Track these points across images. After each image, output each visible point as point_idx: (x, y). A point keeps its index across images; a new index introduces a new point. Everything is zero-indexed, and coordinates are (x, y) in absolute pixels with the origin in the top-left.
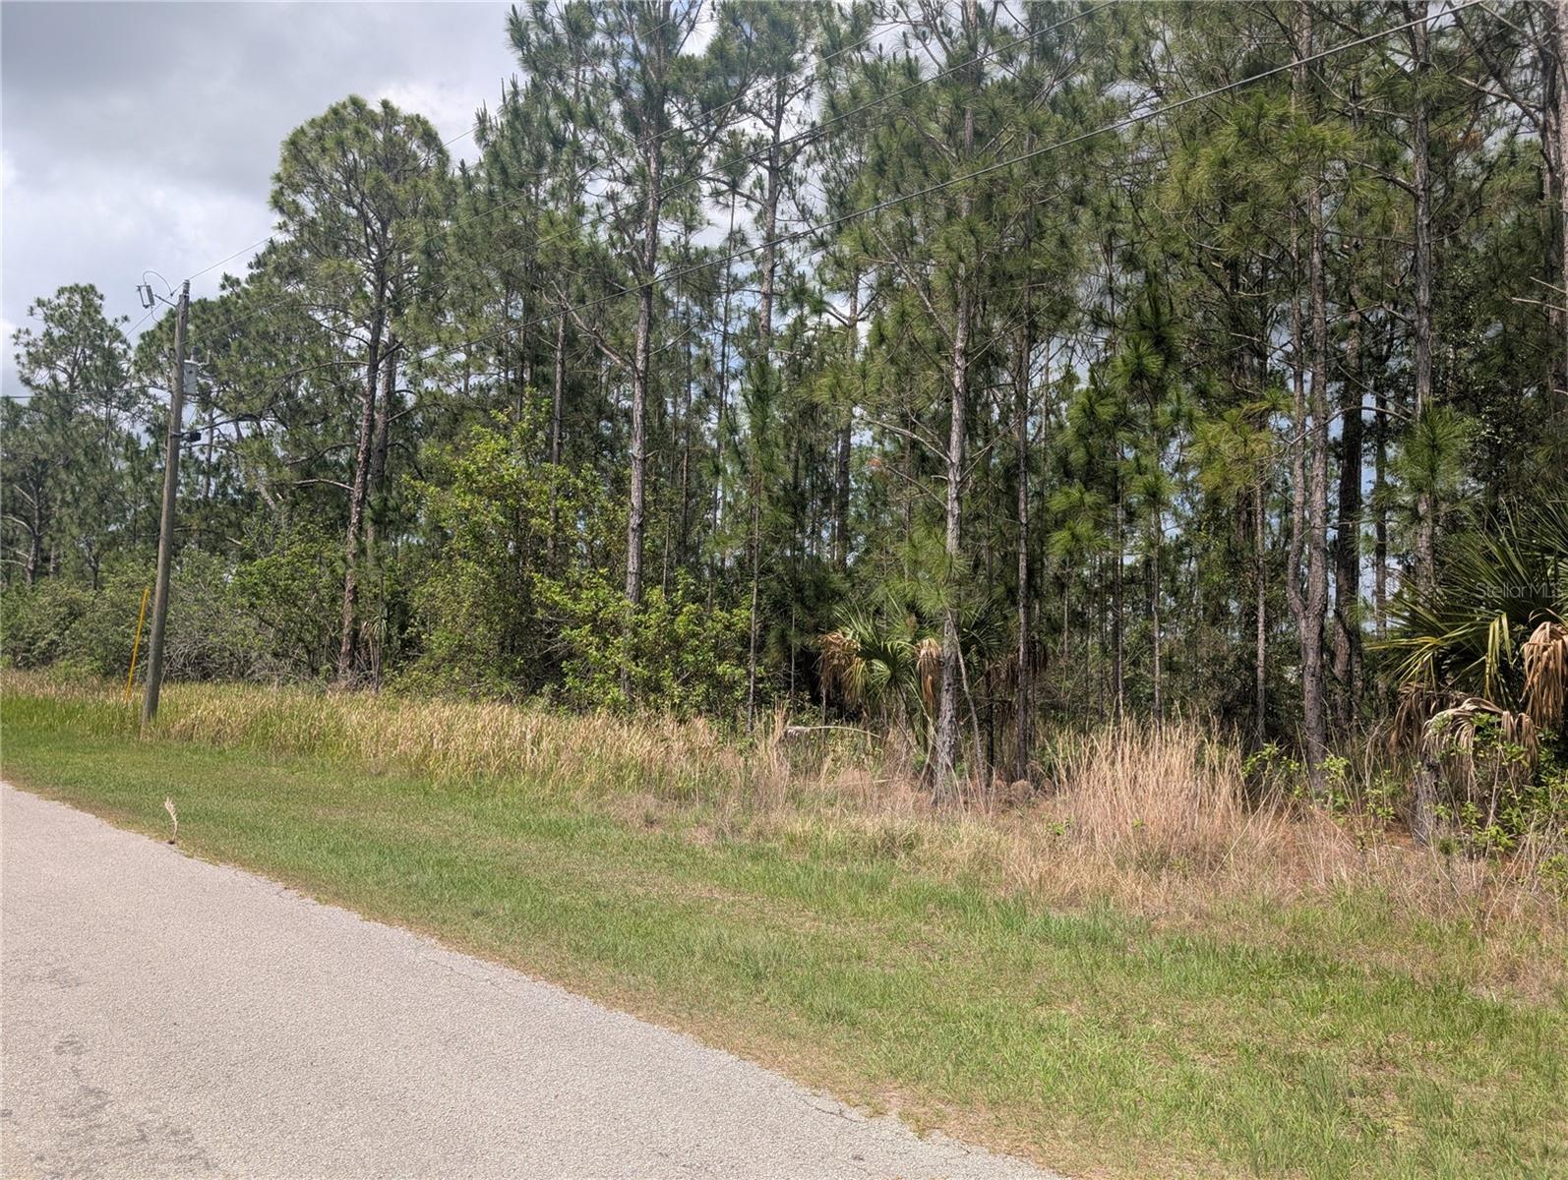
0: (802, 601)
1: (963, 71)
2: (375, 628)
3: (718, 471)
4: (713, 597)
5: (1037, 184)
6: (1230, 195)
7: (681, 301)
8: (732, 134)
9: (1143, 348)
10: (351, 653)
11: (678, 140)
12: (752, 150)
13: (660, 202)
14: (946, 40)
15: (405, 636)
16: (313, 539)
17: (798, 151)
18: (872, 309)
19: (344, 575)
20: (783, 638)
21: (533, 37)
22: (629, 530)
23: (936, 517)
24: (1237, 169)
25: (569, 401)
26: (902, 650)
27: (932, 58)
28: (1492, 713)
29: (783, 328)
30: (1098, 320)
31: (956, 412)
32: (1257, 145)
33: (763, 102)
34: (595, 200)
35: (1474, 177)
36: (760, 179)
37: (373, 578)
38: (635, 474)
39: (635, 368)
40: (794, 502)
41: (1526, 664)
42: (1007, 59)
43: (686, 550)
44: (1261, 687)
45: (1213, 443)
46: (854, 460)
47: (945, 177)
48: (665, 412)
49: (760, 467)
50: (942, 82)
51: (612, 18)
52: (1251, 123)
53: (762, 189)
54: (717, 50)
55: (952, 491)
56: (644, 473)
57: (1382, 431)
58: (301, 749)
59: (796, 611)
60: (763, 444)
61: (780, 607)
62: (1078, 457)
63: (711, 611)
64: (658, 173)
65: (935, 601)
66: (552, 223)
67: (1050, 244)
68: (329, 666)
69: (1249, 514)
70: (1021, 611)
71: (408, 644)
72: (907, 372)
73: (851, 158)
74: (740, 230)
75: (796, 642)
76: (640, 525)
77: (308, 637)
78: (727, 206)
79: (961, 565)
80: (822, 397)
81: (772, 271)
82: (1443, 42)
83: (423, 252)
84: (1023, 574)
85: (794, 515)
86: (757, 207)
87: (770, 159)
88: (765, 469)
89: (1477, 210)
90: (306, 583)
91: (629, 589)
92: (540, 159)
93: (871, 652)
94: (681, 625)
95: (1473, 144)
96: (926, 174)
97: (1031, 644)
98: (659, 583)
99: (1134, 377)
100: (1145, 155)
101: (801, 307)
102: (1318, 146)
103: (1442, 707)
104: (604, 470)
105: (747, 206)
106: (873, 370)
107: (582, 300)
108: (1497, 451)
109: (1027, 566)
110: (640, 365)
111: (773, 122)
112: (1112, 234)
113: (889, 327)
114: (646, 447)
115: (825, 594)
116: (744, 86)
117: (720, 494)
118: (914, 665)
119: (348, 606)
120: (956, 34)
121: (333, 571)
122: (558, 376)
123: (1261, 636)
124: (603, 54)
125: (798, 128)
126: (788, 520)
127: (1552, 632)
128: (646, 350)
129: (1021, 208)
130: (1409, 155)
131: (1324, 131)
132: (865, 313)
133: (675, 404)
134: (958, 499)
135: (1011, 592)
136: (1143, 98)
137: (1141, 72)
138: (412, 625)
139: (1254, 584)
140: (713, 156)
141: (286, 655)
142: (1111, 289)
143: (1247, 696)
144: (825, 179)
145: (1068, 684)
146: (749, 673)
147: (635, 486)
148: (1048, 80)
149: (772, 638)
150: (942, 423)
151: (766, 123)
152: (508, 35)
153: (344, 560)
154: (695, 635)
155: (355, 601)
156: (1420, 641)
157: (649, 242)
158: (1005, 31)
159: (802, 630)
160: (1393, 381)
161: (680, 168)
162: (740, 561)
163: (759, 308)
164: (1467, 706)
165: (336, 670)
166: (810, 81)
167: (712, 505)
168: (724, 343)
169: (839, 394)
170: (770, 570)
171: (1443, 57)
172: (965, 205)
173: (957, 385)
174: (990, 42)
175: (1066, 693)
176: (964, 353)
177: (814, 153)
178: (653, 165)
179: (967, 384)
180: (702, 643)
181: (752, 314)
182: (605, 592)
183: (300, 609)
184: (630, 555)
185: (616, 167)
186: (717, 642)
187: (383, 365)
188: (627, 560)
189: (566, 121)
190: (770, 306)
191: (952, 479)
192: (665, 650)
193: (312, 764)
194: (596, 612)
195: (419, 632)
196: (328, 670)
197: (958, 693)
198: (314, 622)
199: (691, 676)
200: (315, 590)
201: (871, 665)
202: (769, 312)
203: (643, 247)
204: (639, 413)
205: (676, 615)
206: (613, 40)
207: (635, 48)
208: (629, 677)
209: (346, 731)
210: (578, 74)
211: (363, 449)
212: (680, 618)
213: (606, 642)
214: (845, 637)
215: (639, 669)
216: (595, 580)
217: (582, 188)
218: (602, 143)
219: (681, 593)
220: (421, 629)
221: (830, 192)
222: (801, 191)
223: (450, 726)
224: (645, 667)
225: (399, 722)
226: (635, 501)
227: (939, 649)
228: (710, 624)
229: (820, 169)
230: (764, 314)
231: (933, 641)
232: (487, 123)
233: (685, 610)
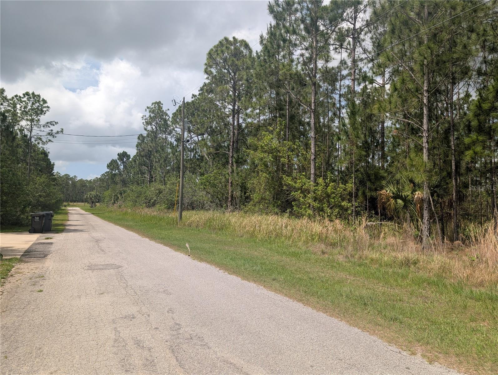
0: (370, 180)
2: (237, 193)
3: (339, 139)
4: (339, 180)
5: (454, 28)
7: (325, 85)
8: (339, 29)
10: (231, 201)
11: (323, 34)
12: (346, 33)
13: (317, 54)
15: (246, 195)
16: (219, 168)
17: (362, 30)
18: (390, 80)
19: (228, 178)
20: (364, 193)
21: (275, 10)
22: (311, 160)
23: (419, 149)
25: (291, 121)
26: (408, 196)
29: (359, 90)
30: (480, 73)
31: (425, 112)
33: (350, 16)
34: (297, 57)
36: (349, 42)
37: (236, 179)
38: (312, 142)
39: (311, 108)
40: (366, 147)
43: (329, 165)
46: (386, 131)
47: (418, 31)
48: (320, 122)
49: (354, 136)
53: (350, 45)
54: (334, 2)
55: (425, 140)
56: (315, 142)
58: (220, 229)
59: (368, 184)
60: (355, 129)
61: (362, 183)
62: (474, 123)
63: (339, 185)
64: (316, 45)
65: (420, 178)
66: (283, 66)
67: (459, 48)
68: (225, 205)
70: (454, 181)
71: (247, 198)
72: (405, 100)
73: (381, 30)
74: (344, 60)
75: (368, 194)
76: (315, 158)
77: (219, 197)
78: (339, 52)
79: (429, 165)
80: (375, 112)
81: (355, 72)
83: (246, 80)
84: (454, 167)
85: (366, 151)
86: (349, 51)
87: (352, 35)
90: (218, 181)
91: (312, 179)
92: (279, 47)
93: (396, 197)
94: (329, 190)
96: (411, 31)
97: (458, 192)
98: (321, 176)
101: (365, 82)
104: (302, 142)
105: (346, 51)
106: (393, 100)
107: (293, 89)
109: (455, 165)
110: (313, 107)
111: (353, 22)
112: (485, 41)
113: (398, 85)
114: (316, 133)
115: (378, 178)
116: (343, 12)
118: (413, 201)
119: (230, 187)
121: (225, 177)
122: (287, 114)
124: (297, 10)
125: (362, 23)
126: (364, 153)
128: (315, 102)
129: (448, 37)
132: (388, 82)
133: (324, 119)
134: (427, 142)
135: (449, 174)
138: (248, 192)
140: (333, 37)
141: (214, 202)
142: (485, 61)
144: (372, 38)
145: (473, 206)
146: (353, 205)
147: (312, 146)
149: (360, 193)
150: (420, 116)
151: (351, 23)
152: (268, 11)
153: (228, 174)
154: (334, 193)
155: (232, 186)
157: (314, 68)
159: (371, 190)
161: (323, 43)
162: (347, 168)
163: (351, 84)
165: (227, 206)
166: (366, 6)
167: (337, 150)
168: (340, 97)
169: (381, 110)
170: (358, 170)
172: (426, 39)
173: (425, 102)
175: (472, 210)
176: (428, 91)
177: (367, 30)
178: (315, 43)
179: (429, 101)
180: (336, 195)
181: (348, 87)
182: (304, 180)
183: (217, 189)
184: (312, 168)
185: (303, 45)
186: (341, 195)
187: (236, 116)
188: (311, 170)
189: (287, 34)
190: (355, 83)
191: (425, 135)
192: (324, 198)
193: (223, 233)
194: (302, 187)
195: (250, 194)
196: (225, 206)
197: (430, 210)
198: (221, 192)
199: (333, 206)
200: (221, 183)
201: (397, 201)
202: (354, 85)
203: (312, 70)
204: (313, 123)
205: (327, 187)
206: (300, 5)
207: (308, 6)
208: (313, 207)
209: (231, 224)
210: (290, 18)
211: (232, 141)
212: (329, 187)
213: (305, 196)
214: (387, 192)
215: (316, 204)
216: (301, 177)
217: (293, 54)
218: (298, 39)
219: (329, 179)
220: (250, 193)
221: (374, 43)
222: (363, 44)
223: (261, 222)
224: (318, 204)
225: (246, 221)
226: (313, 151)
227: (422, 195)
228: (338, 189)
229: (370, 35)
230: (352, 86)
231: (420, 192)
232: (263, 38)
233: (330, 185)
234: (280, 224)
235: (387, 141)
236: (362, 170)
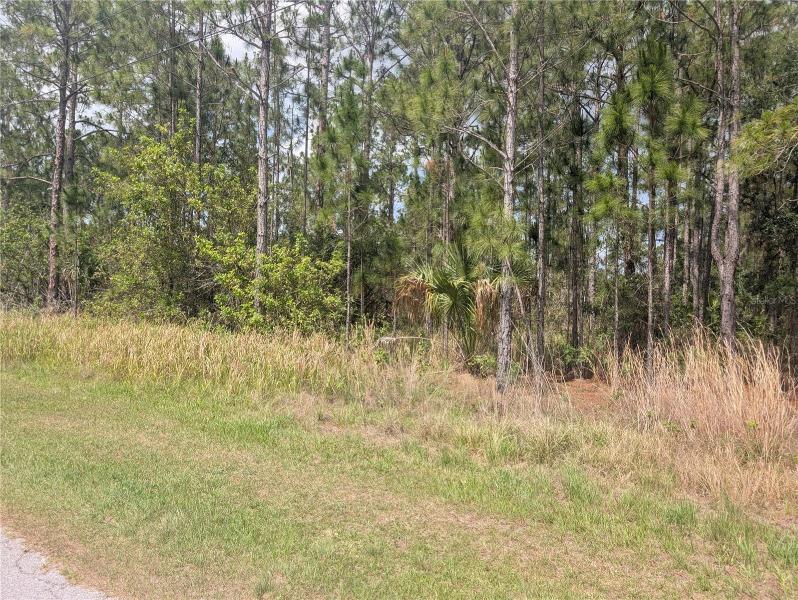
2: (72, 272)
10: (56, 289)
15: (93, 277)
16: (24, 216)
19: (48, 238)
22: (258, 207)
37: (69, 241)
38: (261, 169)
39: (260, 97)
55: (508, 178)
58: (24, 359)
68: (40, 297)
71: (95, 282)
76: (265, 203)
77: (24, 278)
83: (97, 19)
90: (21, 243)
110: (263, 95)
119: (52, 259)
121: (40, 236)
122: (198, 106)
128: (267, 85)
134: (513, 182)
138: (97, 271)
141: (9, 290)
147: (261, 177)
153: (48, 228)
155: (57, 255)
165: (45, 299)
176: (516, 82)
182: (241, 248)
183: (17, 260)
184: (259, 223)
186: (318, 282)
187: (69, 104)
191: (508, 169)
192: (286, 288)
193: (35, 370)
194: (236, 262)
195: (102, 275)
196: (40, 300)
198: (28, 269)
199: (300, 304)
200: (28, 248)
204: (263, 128)
205: (294, 264)
208: (261, 305)
209: (58, 345)
211: (58, 156)
213: (246, 283)
215: (271, 300)
216: (235, 240)
219: (297, 249)
220: (103, 273)
223: (140, 340)
224: (274, 298)
225: (98, 338)
226: (262, 187)
234: (192, 345)
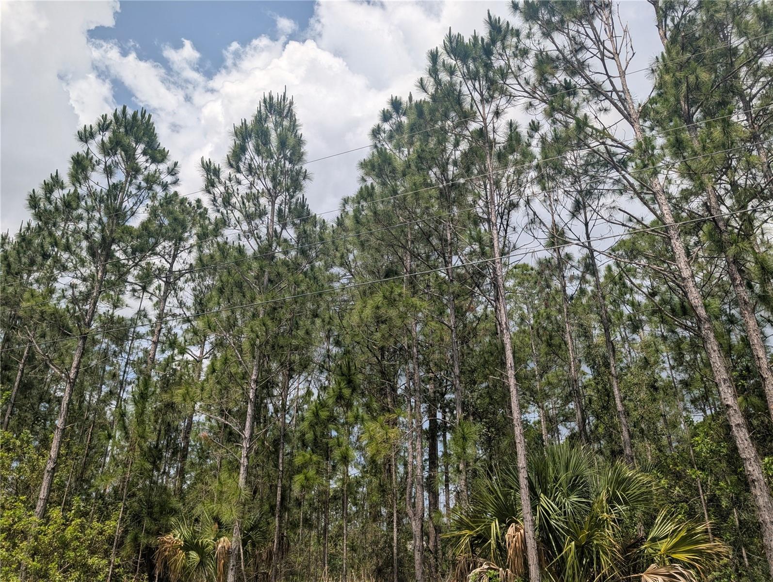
0: (150, 514)
1: (265, 254)
3: (110, 437)
4: (95, 513)
5: (297, 307)
6: (379, 320)
7: (105, 343)
8: (148, 264)
9: (342, 385)
11: (118, 265)
12: (157, 272)
13: (100, 292)
14: (258, 240)
17: (182, 275)
18: (210, 354)
20: (135, 539)
21: (42, 205)
22: (45, 472)
23: (234, 467)
24: (382, 311)
25: (22, 393)
26: (208, 545)
27: (251, 247)
28: (495, 570)
29: (161, 359)
30: (322, 368)
31: (249, 411)
32: (391, 302)
33: (166, 251)
34: (63, 286)
35: (474, 322)
36: (160, 286)
38: (56, 437)
39: (68, 376)
40: (154, 456)
41: (507, 544)
42: (286, 253)
43: (82, 481)
44: (395, 557)
45: (372, 433)
46: (194, 429)
47: (253, 299)
48: (84, 399)
49: (136, 435)
50: (255, 258)
51: (89, 203)
52: (388, 293)
53: (160, 291)
54: (145, 226)
55: (244, 453)
56: (62, 437)
57: (445, 428)
59: (146, 522)
60: (141, 422)
61: (137, 518)
62: (309, 436)
63: (91, 522)
64: (102, 278)
65: (230, 514)
66: (32, 295)
67: (301, 333)
69: (390, 465)
70: (277, 519)
72: (226, 388)
73: (209, 281)
74: (144, 310)
75: (143, 541)
76: (53, 469)
78: (139, 297)
79: (246, 493)
80: (178, 399)
81: (160, 331)
82: (459, 270)
84: (279, 498)
85: (154, 463)
86: (155, 299)
87: (166, 277)
88: (139, 436)
89: (475, 336)
91: (38, 509)
92: (32, 262)
93: (189, 546)
94: (69, 533)
95: (473, 310)
96: (244, 296)
97: (281, 538)
98: (60, 504)
99: (337, 398)
100: (346, 298)
101: (173, 350)
102: (414, 306)
103: (475, 567)
104: (37, 433)
105: (150, 298)
106: (207, 387)
107: (43, 336)
108: (489, 440)
109: (282, 494)
110: (72, 376)
111: (170, 261)
112: (329, 330)
113: (218, 365)
114: (66, 422)
115: (168, 511)
116: (156, 244)
117: (109, 448)
118: (214, 554)
120: (263, 239)
122: (18, 378)
123: (395, 530)
124: (82, 219)
125: (183, 265)
126: (149, 466)
127: (516, 528)
128: (78, 367)
129: (288, 316)
130: (449, 311)
131: (415, 300)
132: (207, 355)
133: (91, 395)
134: (247, 457)
135: (272, 508)
136: (345, 275)
137: (344, 264)
139: (392, 501)
140: (136, 273)
142: (328, 355)
143: (389, 562)
144: (194, 289)
145: (300, 559)
146: (110, 562)
147: (54, 445)
148: (304, 264)
149: (129, 539)
150: (242, 415)
151: (166, 261)
152: (27, 202)
154: (77, 538)
156: (463, 532)
157: (90, 311)
158: (285, 240)
159: (148, 533)
160: (447, 405)
161: (116, 275)
162: (115, 490)
163: (150, 348)
164: (485, 566)
166: (192, 246)
167: (104, 454)
168: (126, 366)
169: (188, 398)
170: (134, 495)
171: (459, 276)
172: (262, 312)
173: (251, 397)
174: (279, 244)
175: (299, 565)
176: (256, 382)
177: (189, 277)
178: (100, 274)
179: (256, 397)
180: (82, 543)
181: (146, 351)
182: (21, 511)
184: (43, 487)
185: (78, 272)
186: (92, 543)
188: (40, 490)
189: (52, 246)
190: (156, 348)
191: (245, 446)
192: (55, 550)
194: (12, 525)
197: (238, 570)
199: (70, 567)
201: (189, 554)
202: (155, 351)
203: (86, 313)
204: (66, 402)
205: (67, 526)
206: (89, 213)
207: (100, 219)
208: (26, 569)
210: (65, 225)
212: (70, 527)
213: (15, 545)
214: (174, 537)
215: (35, 563)
216: (16, 504)
217: (55, 280)
218: (72, 260)
219: (73, 511)
221: (196, 296)
222: (180, 294)
224: (38, 562)
226: (53, 453)
227: (230, 543)
228: (88, 531)
229: (192, 285)
230: (152, 352)
231: (226, 539)
232: (7, 240)
233: (73, 523)
235: (196, 445)
236: (140, 494)
